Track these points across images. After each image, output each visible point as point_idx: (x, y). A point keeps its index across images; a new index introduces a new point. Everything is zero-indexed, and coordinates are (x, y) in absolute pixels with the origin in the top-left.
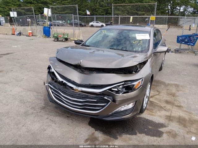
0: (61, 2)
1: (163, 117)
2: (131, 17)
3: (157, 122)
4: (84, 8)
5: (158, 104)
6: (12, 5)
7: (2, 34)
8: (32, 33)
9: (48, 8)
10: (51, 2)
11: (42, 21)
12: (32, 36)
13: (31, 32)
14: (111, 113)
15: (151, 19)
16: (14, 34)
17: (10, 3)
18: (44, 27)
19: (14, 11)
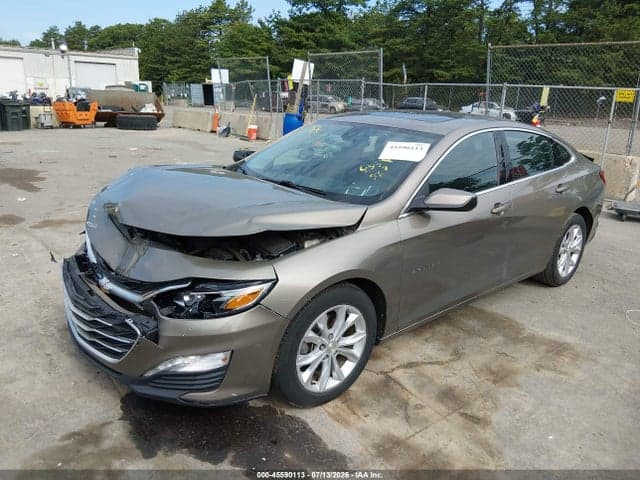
0: (384, 42)
1: (372, 437)
2: (546, 90)
3: (330, 447)
4: (452, 59)
5: (404, 395)
6: (251, 52)
7: (190, 129)
8: (257, 131)
9: (304, 58)
10: (353, 44)
11: (321, 99)
12: (258, 138)
13: (255, 127)
14: (150, 373)
15: (617, 98)
16: (215, 132)
17: (245, 45)
18: (287, 115)
19: (222, 68)
